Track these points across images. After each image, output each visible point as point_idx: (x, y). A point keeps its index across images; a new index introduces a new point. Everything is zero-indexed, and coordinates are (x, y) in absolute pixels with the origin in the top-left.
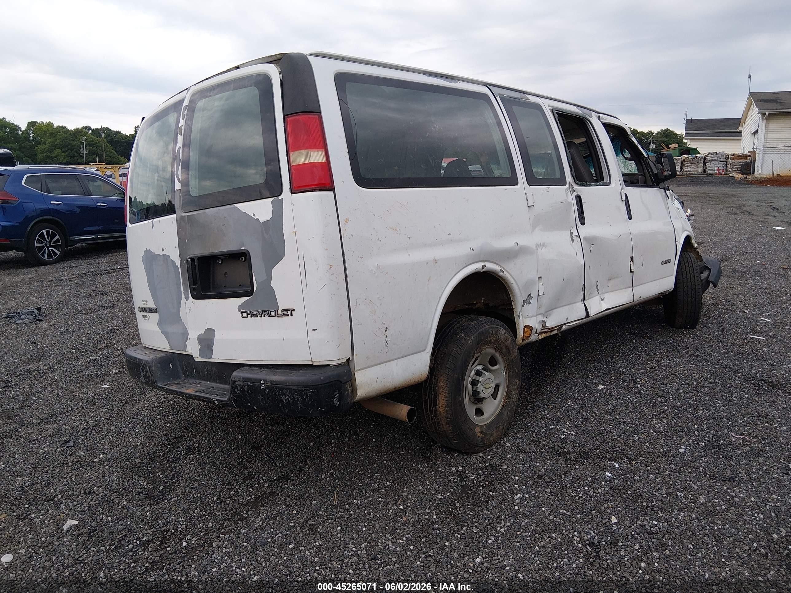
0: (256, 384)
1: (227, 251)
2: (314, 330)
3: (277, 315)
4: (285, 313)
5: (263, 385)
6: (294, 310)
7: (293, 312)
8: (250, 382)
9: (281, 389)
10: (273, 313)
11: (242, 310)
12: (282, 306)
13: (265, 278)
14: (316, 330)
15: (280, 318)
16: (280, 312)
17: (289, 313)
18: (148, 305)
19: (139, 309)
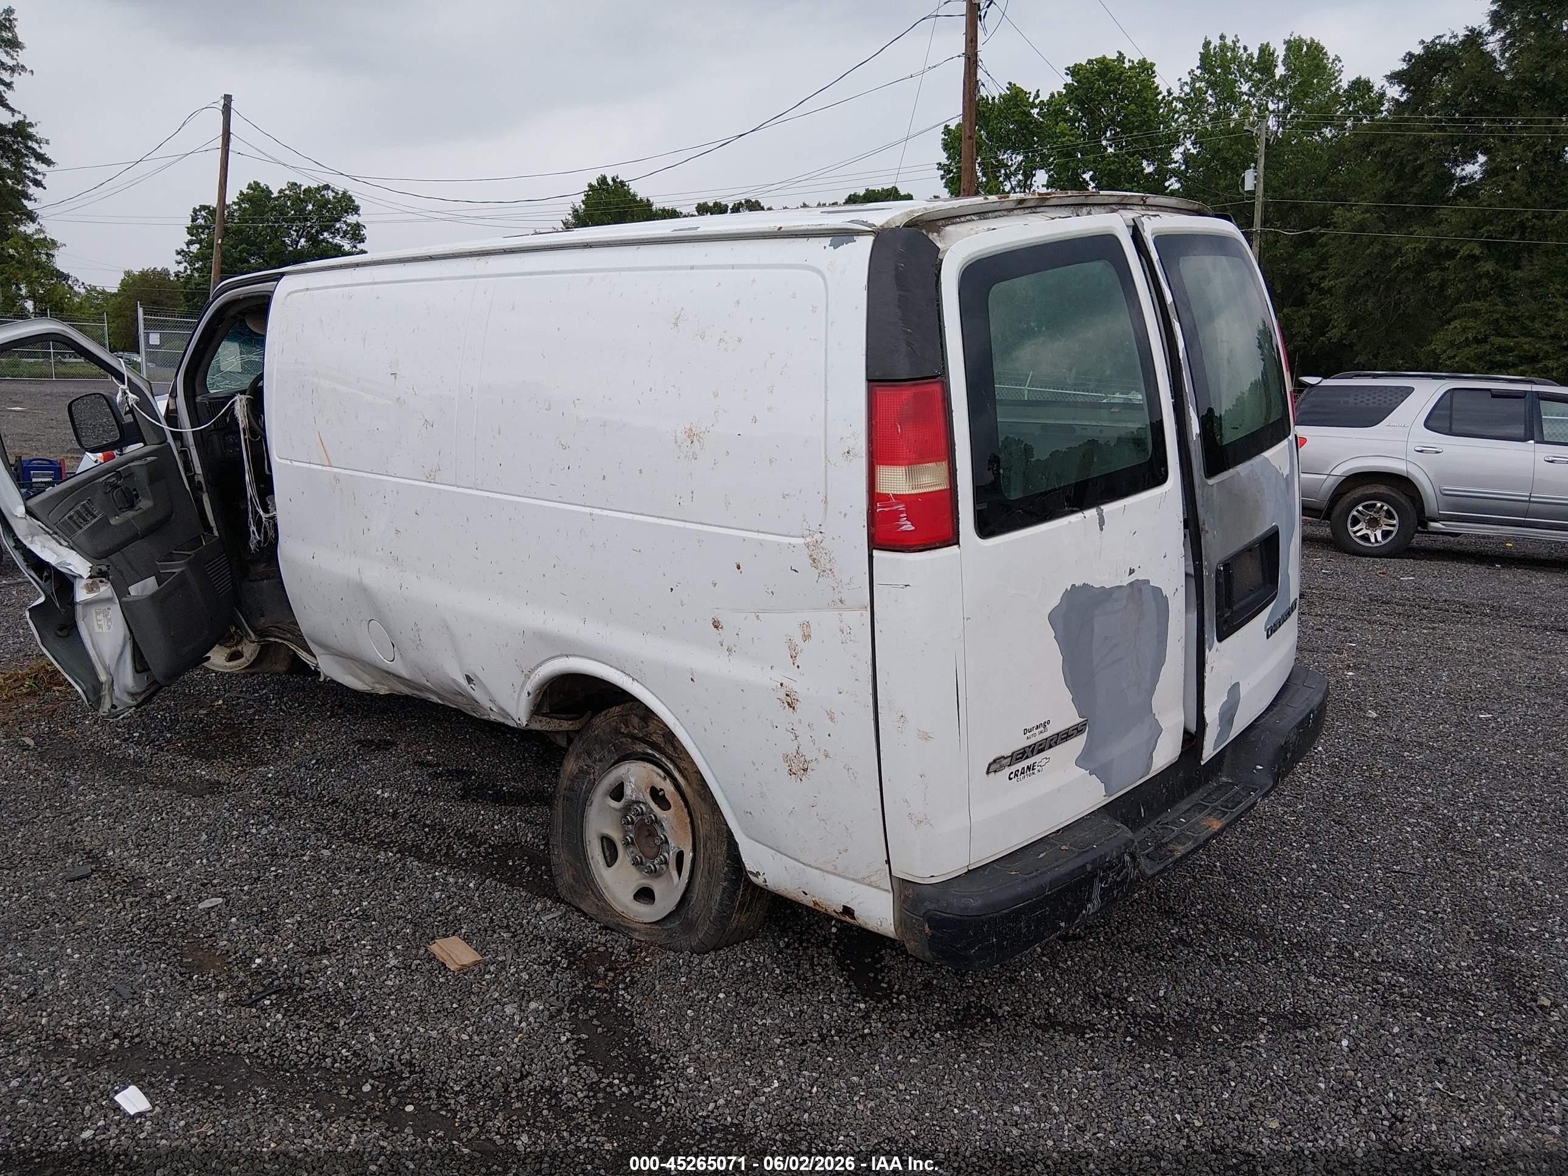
11: (1268, 627)
13: (1286, 563)
18: (1051, 731)
19: (993, 767)
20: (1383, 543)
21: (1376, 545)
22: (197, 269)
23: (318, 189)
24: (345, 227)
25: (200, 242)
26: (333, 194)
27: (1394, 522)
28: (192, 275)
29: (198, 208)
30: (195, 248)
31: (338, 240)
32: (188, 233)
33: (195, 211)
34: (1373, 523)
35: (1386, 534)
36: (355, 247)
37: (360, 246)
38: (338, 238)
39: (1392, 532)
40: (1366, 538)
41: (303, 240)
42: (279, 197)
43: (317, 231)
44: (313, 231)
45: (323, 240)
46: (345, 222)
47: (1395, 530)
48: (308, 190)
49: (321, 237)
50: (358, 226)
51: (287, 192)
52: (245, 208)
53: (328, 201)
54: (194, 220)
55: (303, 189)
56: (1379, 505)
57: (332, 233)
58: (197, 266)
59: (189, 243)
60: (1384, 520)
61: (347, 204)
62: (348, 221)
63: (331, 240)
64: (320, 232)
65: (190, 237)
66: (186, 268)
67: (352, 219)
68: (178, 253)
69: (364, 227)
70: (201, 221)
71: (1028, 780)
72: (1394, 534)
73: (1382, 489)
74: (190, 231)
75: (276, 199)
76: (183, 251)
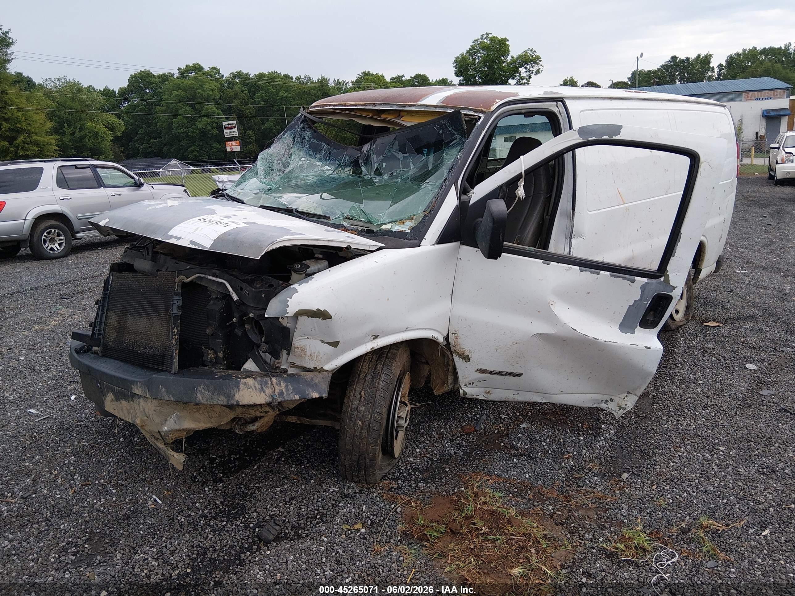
20: (61, 249)
21: (59, 251)
27: (62, 238)
34: (52, 241)
35: (60, 245)
39: (62, 243)
40: (52, 249)
47: (64, 241)
56: (53, 230)
60: (57, 238)
72: (64, 244)
73: (53, 222)
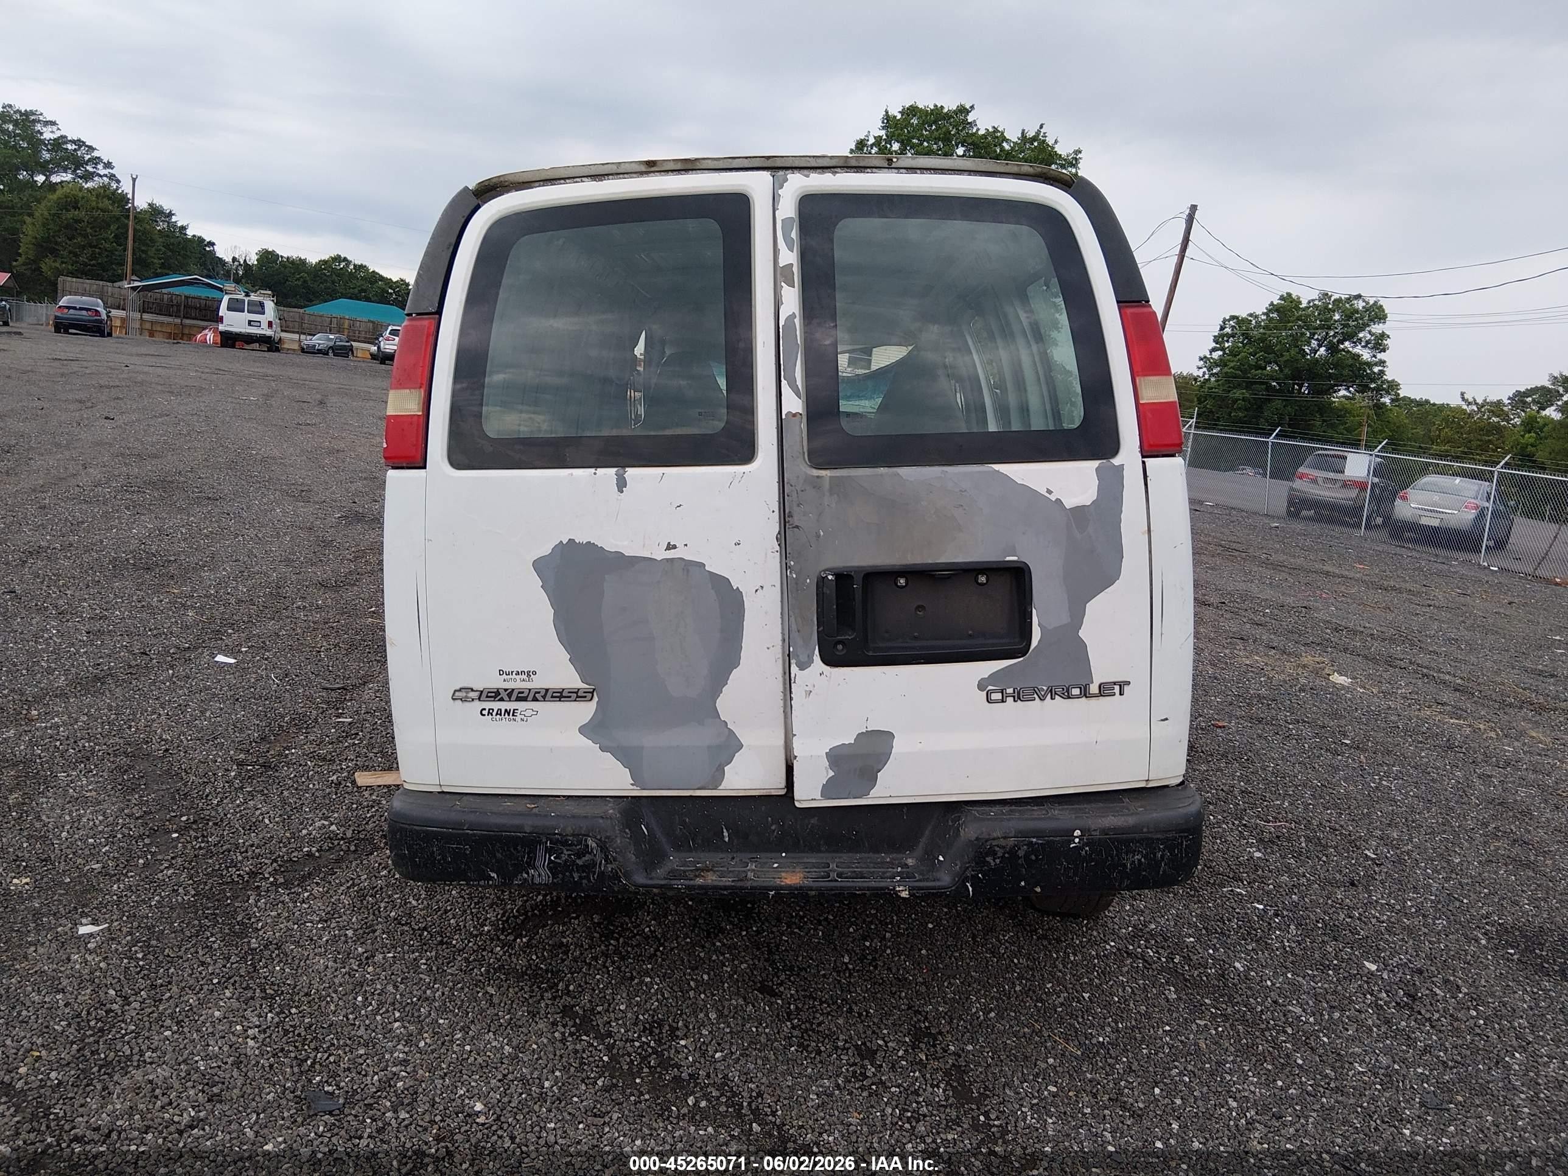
0: (1057, 839)
1: (965, 563)
2: (1162, 720)
3: (1085, 693)
4: (1105, 690)
5: (1077, 840)
6: (1128, 683)
7: (1126, 687)
8: (1037, 837)
9: (1127, 842)
10: (1076, 691)
11: (990, 688)
12: (1099, 676)
13: (1065, 619)
14: (1166, 719)
15: (1093, 701)
16: (1094, 689)
17: (1117, 688)
18: (537, 683)
19: (462, 694)
22: (1213, 375)
23: (1349, 300)
24: (1369, 337)
25: (1223, 349)
26: (1364, 304)
28: (1209, 380)
29: (1228, 318)
30: (1217, 355)
31: (1358, 350)
32: (1214, 341)
33: (1225, 321)
36: (1375, 356)
37: (1381, 356)
38: (1359, 347)
41: (1323, 349)
42: (1308, 308)
43: (1338, 341)
44: (1335, 340)
45: (1343, 350)
46: (1370, 332)
48: (1338, 301)
49: (1342, 346)
50: (1383, 336)
51: (1316, 302)
52: (1272, 318)
53: (1357, 311)
54: (1222, 328)
55: (1332, 299)
57: (1354, 343)
58: (1214, 371)
59: (1214, 350)
61: (1377, 313)
62: (1373, 331)
63: (1351, 349)
64: (1342, 342)
65: (1214, 345)
66: (1204, 373)
67: (1377, 328)
68: (1201, 359)
69: (1388, 337)
70: (1228, 330)
71: (505, 723)
74: (1216, 340)
75: (1304, 309)
76: (1205, 357)
